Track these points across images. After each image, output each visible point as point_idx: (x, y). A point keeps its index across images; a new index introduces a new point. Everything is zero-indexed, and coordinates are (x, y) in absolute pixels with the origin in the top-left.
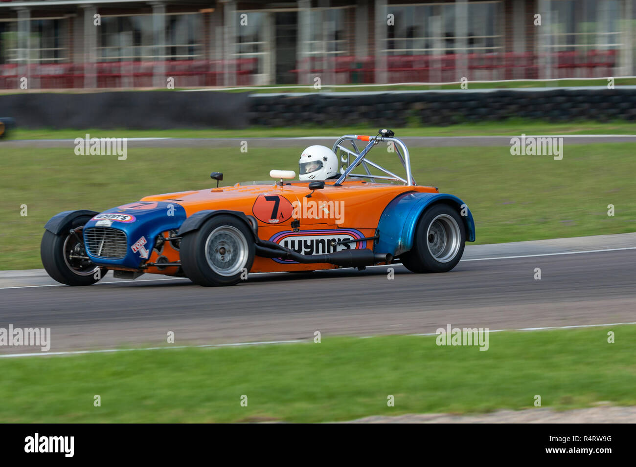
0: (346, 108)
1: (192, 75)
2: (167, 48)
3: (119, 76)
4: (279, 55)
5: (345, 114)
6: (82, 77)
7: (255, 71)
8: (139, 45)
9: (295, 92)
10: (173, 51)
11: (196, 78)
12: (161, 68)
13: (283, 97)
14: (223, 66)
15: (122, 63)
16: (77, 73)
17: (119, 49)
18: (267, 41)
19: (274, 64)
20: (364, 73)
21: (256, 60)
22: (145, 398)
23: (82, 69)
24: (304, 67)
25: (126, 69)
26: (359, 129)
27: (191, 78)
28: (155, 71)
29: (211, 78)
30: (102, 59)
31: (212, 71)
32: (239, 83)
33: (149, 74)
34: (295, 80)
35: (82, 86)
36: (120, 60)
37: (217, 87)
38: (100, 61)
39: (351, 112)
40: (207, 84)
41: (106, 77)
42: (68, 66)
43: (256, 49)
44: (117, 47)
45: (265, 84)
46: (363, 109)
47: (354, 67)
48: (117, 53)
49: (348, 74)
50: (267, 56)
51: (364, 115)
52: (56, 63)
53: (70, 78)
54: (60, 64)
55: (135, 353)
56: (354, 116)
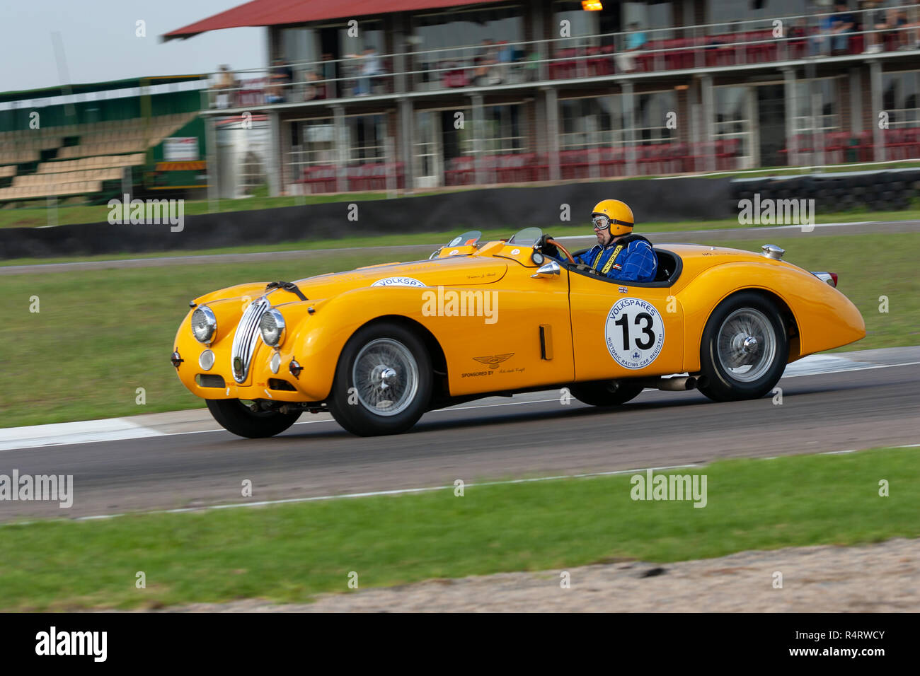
0: (840, 191)
1: (668, 160)
2: (637, 132)
3: (586, 166)
4: (763, 135)
5: (839, 197)
6: (546, 168)
7: (739, 154)
8: (609, 129)
9: (782, 175)
10: (646, 134)
11: (673, 164)
12: (633, 154)
13: (770, 180)
14: (703, 149)
15: (589, 151)
16: (541, 164)
17: (584, 135)
18: (750, 120)
19: (758, 144)
20: (861, 151)
21: (739, 142)
22: (490, 540)
23: (547, 159)
24: (793, 146)
25: (594, 157)
26: (855, 213)
27: (666, 165)
28: (627, 159)
29: (688, 163)
30: (566, 147)
31: (691, 154)
32: (720, 168)
33: (621, 162)
34: (784, 161)
35: (548, 179)
36: (585, 148)
37: (696, 173)
38: (564, 149)
39: (846, 194)
40: (684, 170)
41: (572, 166)
42: (529, 156)
43: (739, 128)
44: (581, 133)
45: (751, 167)
46: (859, 190)
47: (848, 144)
48: (582, 139)
49: (841, 152)
50: (751, 136)
51: (859, 198)
52: (515, 153)
53: (533, 170)
54: (522, 154)
55: (494, 488)
56: (849, 199)
